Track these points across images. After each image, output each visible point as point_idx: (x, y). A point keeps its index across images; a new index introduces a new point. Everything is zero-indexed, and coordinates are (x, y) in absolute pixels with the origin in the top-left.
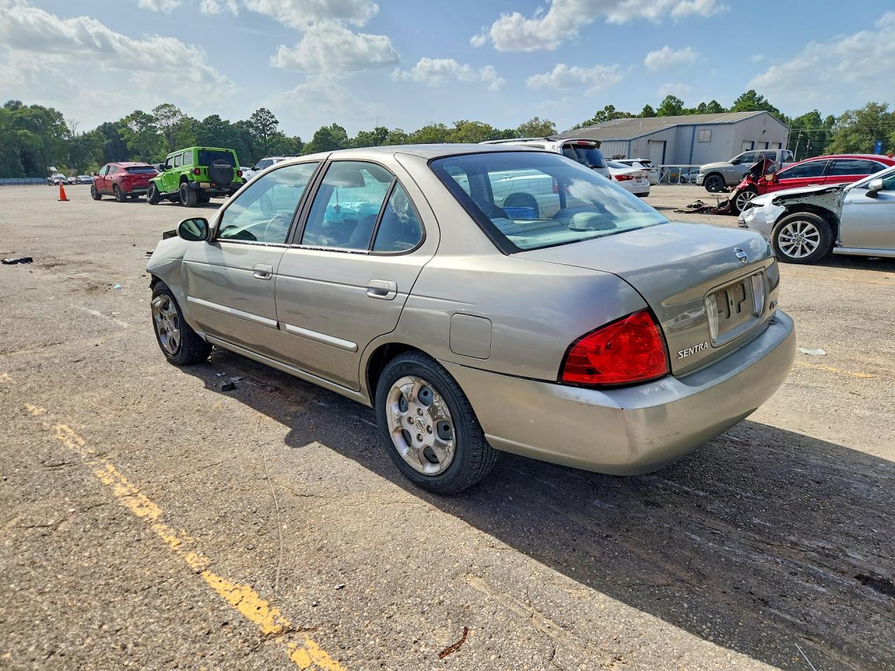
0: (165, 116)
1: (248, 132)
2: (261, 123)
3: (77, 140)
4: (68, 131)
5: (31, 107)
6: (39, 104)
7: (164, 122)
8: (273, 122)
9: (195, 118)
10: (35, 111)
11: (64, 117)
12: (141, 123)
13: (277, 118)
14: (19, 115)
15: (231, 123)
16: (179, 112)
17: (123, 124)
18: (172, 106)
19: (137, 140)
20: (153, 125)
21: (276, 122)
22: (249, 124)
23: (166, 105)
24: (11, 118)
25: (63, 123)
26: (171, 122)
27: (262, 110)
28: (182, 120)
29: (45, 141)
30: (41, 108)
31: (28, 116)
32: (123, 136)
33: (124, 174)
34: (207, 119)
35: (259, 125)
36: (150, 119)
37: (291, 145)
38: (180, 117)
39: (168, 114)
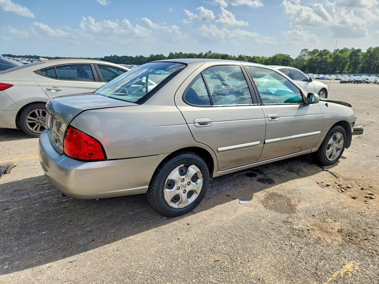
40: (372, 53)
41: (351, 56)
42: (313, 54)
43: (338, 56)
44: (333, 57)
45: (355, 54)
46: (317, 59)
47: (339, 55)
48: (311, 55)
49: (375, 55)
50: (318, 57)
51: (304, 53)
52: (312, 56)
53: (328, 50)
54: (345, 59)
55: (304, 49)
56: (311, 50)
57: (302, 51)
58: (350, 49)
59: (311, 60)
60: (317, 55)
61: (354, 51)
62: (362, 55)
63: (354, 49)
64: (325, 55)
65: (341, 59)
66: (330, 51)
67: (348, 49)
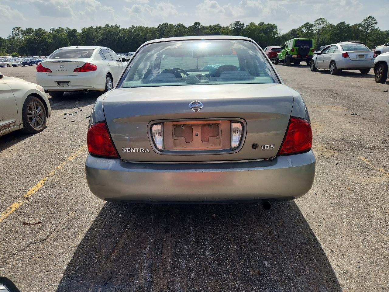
0: (319, 24)
1: (358, 29)
2: (367, 24)
3: (280, 37)
4: (277, 34)
5: (267, 24)
6: (270, 23)
7: (318, 27)
8: (374, 23)
9: (333, 24)
10: (268, 26)
11: (277, 28)
12: (307, 28)
13: (377, 21)
14: (262, 28)
15: (350, 25)
16: (326, 21)
17: (300, 29)
18: (323, 19)
19: (304, 36)
20: (312, 28)
21: (376, 23)
22: (360, 25)
23: (321, 19)
24: (259, 29)
25: (277, 30)
26: (321, 27)
27: (370, 17)
28: (327, 25)
29: (268, 38)
30: (270, 25)
31: (265, 28)
32: (298, 34)
33: (270, 51)
34: (338, 24)
35: (366, 25)
36: (311, 26)
37: (382, 35)
38: (326, 24)
39: (321, 23)
40: (87, 33)
41: (69, 36)
42: (27, 33)
43: (55, 36)
44: (52, 37)
45: (72, 34)
46: (35, 39)
47: (57, 35)
48: (26, 35)
49: (91, 36)
50: (36, 37)
51: (17, 32)
52: (28, 36)
53: (44, 29)
54: (64, 39)
55: (16, 28)
56: (24, 29)
57: (14, 29)
58: (66, 29)
59: (28, 41)
60: (34, 35)
61: (70, 31)
62: (79, 36)
63: (69, 29)
64: (42, 35)
65: (60, 40)
66: (46, 31)
67: (64, 29)
